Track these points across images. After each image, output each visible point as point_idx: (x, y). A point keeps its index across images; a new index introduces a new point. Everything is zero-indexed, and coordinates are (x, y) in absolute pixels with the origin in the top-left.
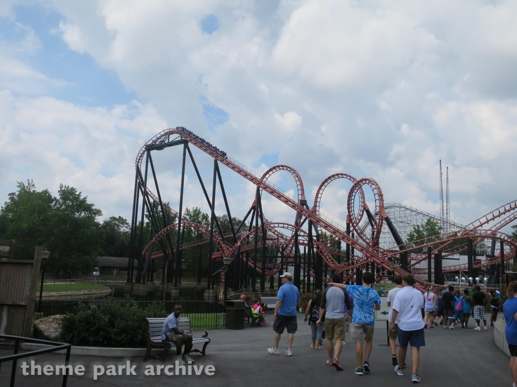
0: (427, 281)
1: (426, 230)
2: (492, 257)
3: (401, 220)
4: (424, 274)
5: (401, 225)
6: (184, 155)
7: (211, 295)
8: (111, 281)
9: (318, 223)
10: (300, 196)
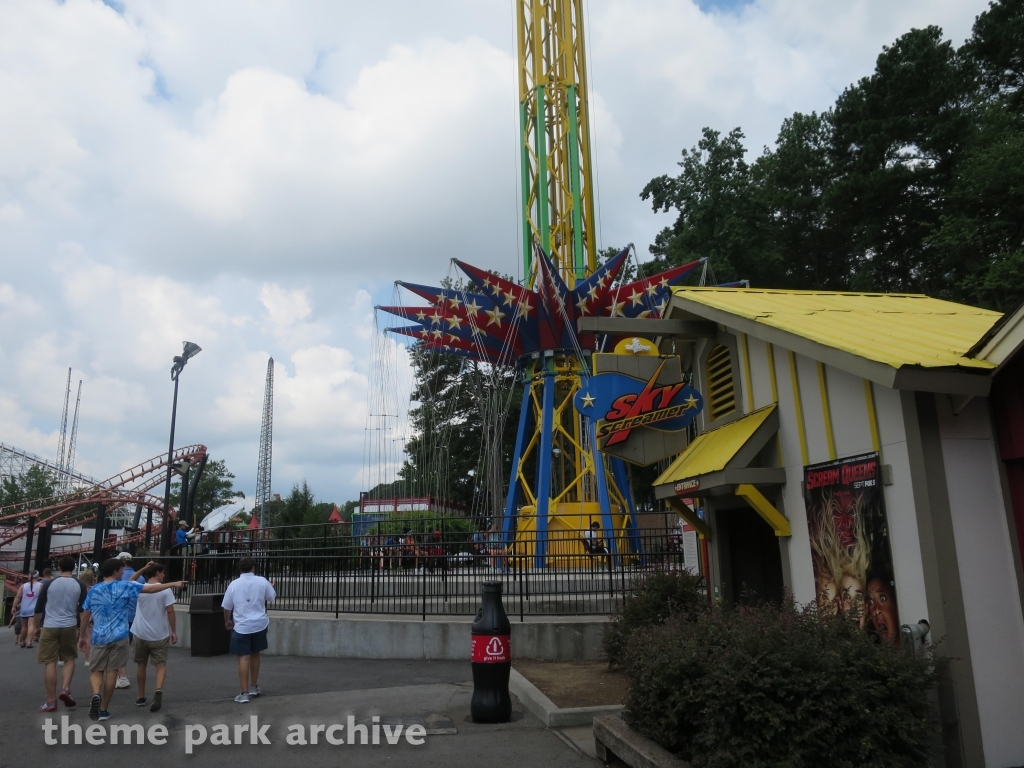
1: (28, 485)
2: (134, 530)
4: (17, 560)
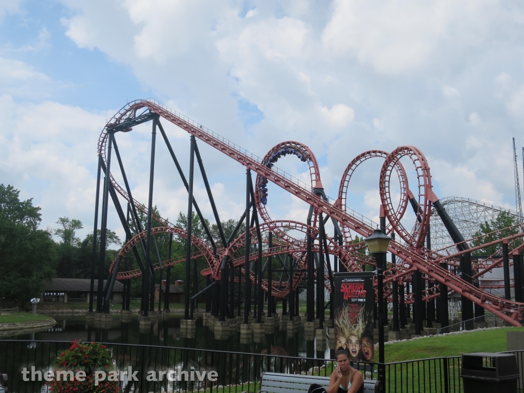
0: (503, 298)
1: (498, 228)
3: (464, 218)
4: (499, 288)
5: (465, 225)
6: (154, 133)
7: (189, 327)
8: (81, 311)
9: (345, 222)
10: (314, 183)
